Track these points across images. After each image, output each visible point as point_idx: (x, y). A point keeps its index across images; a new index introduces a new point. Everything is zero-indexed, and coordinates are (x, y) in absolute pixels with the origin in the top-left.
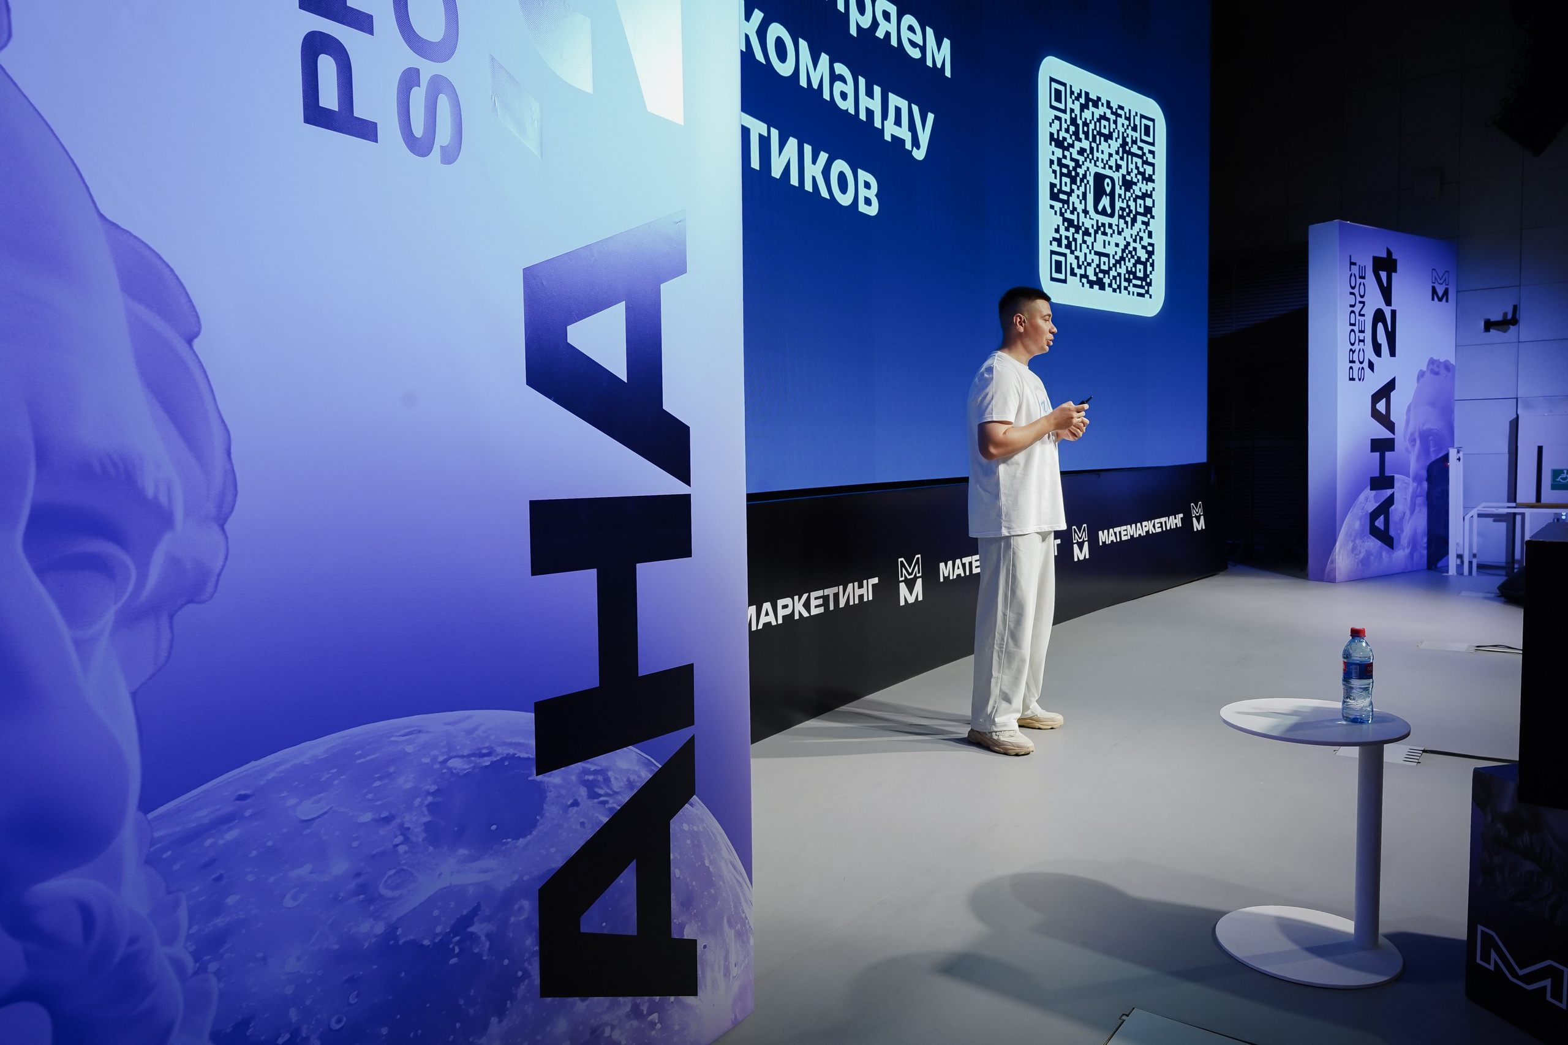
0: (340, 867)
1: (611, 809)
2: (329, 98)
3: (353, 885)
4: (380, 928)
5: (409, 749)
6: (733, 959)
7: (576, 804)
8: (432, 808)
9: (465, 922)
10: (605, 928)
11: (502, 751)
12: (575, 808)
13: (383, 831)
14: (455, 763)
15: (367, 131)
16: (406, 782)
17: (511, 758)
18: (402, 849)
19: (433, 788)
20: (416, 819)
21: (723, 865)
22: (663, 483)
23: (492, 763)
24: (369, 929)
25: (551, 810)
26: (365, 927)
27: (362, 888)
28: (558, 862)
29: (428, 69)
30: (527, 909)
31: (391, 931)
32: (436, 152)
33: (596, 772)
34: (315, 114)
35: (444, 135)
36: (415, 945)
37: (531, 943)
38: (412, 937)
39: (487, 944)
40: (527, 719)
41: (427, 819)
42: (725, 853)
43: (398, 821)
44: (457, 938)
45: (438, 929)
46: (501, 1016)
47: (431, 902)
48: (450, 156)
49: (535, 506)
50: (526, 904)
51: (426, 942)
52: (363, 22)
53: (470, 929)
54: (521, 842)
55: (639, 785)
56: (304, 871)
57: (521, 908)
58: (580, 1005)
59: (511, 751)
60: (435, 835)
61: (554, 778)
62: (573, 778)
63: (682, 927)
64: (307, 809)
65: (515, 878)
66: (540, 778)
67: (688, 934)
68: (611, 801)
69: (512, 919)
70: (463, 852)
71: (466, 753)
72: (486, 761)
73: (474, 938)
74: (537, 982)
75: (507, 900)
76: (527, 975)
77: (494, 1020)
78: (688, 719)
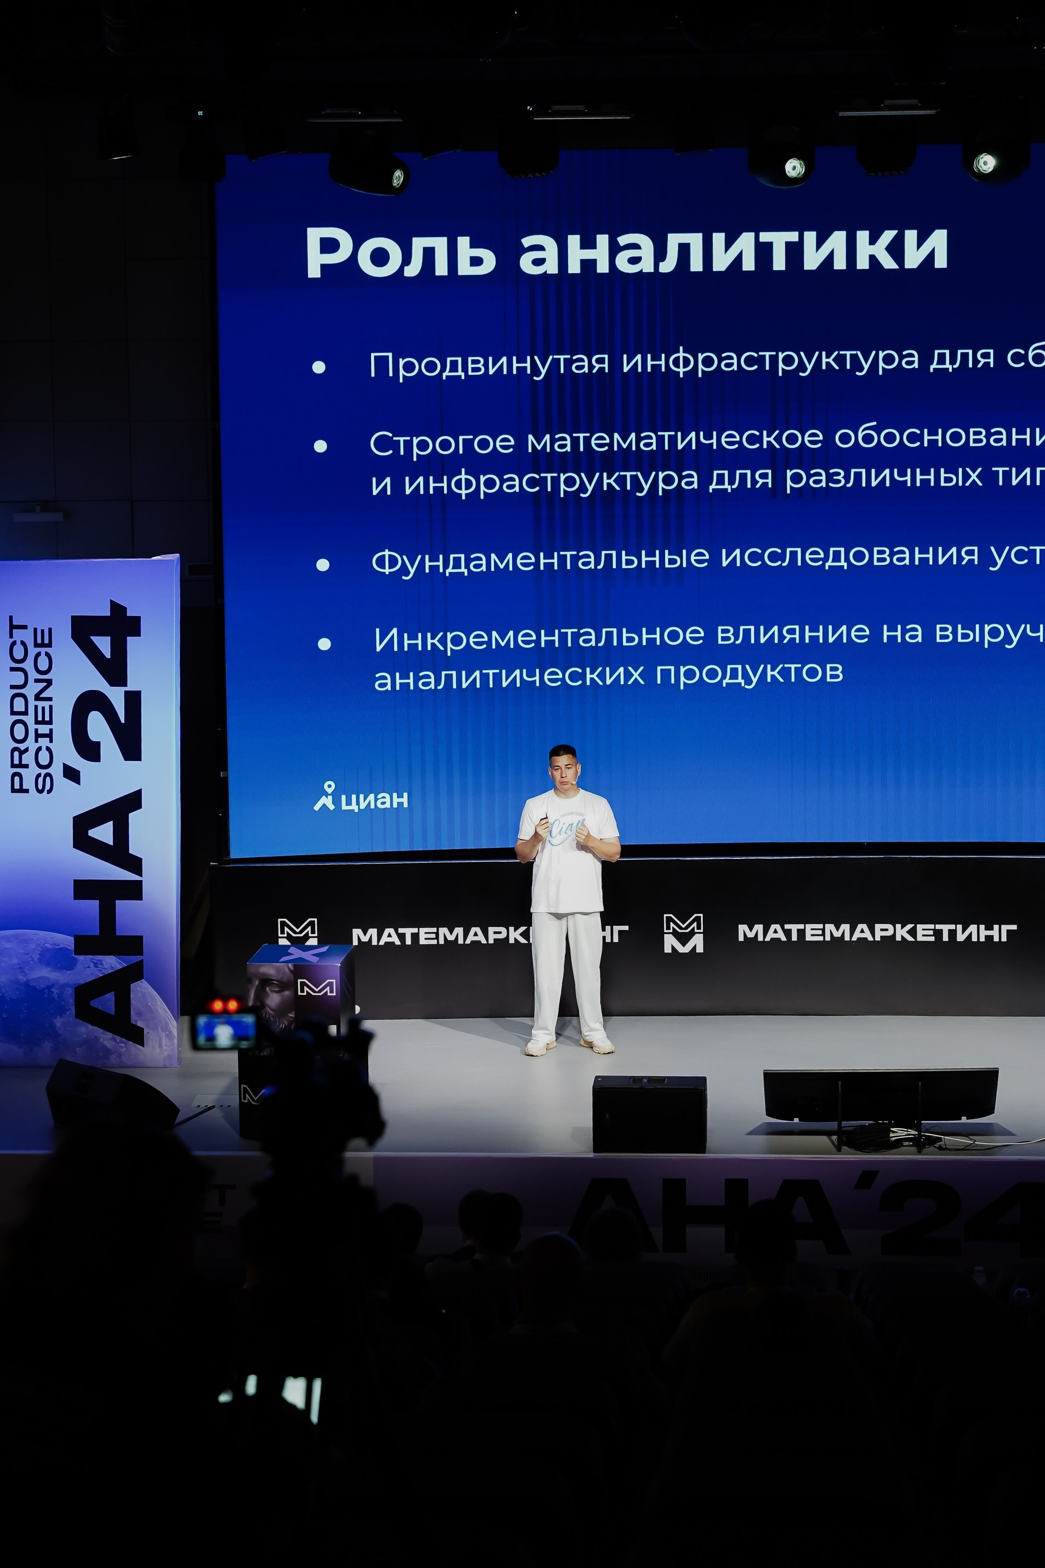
0: (15, 961)
1: (104, 973)
2: (17, 786)
3: (18, 966)
4: (25, 979)
5: (34, 938)
6: (164, 1043)
7: (89, 967)
8: (40, 954)
9: (49, 987)
10: (100, 1007)
11: (62, 946)
12: (89, 969)
13: (27, 956)
14: (48, 945)
15: (27, 791)
16: (32, 946)
17: (64, 948)
18: (31, 962)
19: (41, 950)
20: (36, 956)
21: (159, 1009)
22: (131, 876)
23: (59, 948)
24: (22, 978)
25: (79, 967)
26: (21, 977)
27: (20, 968)
28: (82, 982)
29: (43, 772)
30: (69, 992)
31: (28, 981)
32: (46, 791)
33: (97, 960)
34: (14, 790)
35: (48, 787)
36: (34, 988)
37: (72, 1001)
38: (33, 985)
39: (57, 996)
40: (72, 939)
41: (38, 957)
42: (159, 1003)
43: (30, 955)
44: (47, 990)
45: (41, 986)
46: (61, 1018)
47: (39, 978)
48: (49, 792)
49: (75, 881)
50: (70, 989)
51: (38, 988)
52: (26, 766)
53: (51, 990)
54: (69, 972)
55: (116, 969)
56: (6, 959)
57: (68, 990)
58: (90, 1027)
59: (66, 946)
60: (40, 961)
61: (81, 958)
62: (88, 959)
63: (136, 1021)
64: (7, 945)
65: (66, 981)
66: (75, 956)
67: (139, 1024)
68: (104, 970)
69: (65, 992)
70: (49, 968)
71: (51, 943)
72: (58, 947)
73: (52, 992)
74: (74, 1013)
75: (64, 986)
76: (70, 1009)
77: (59, 1017)
78: (142, 954)
